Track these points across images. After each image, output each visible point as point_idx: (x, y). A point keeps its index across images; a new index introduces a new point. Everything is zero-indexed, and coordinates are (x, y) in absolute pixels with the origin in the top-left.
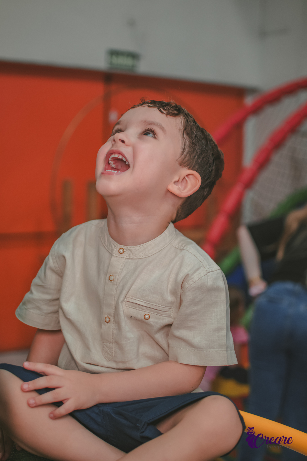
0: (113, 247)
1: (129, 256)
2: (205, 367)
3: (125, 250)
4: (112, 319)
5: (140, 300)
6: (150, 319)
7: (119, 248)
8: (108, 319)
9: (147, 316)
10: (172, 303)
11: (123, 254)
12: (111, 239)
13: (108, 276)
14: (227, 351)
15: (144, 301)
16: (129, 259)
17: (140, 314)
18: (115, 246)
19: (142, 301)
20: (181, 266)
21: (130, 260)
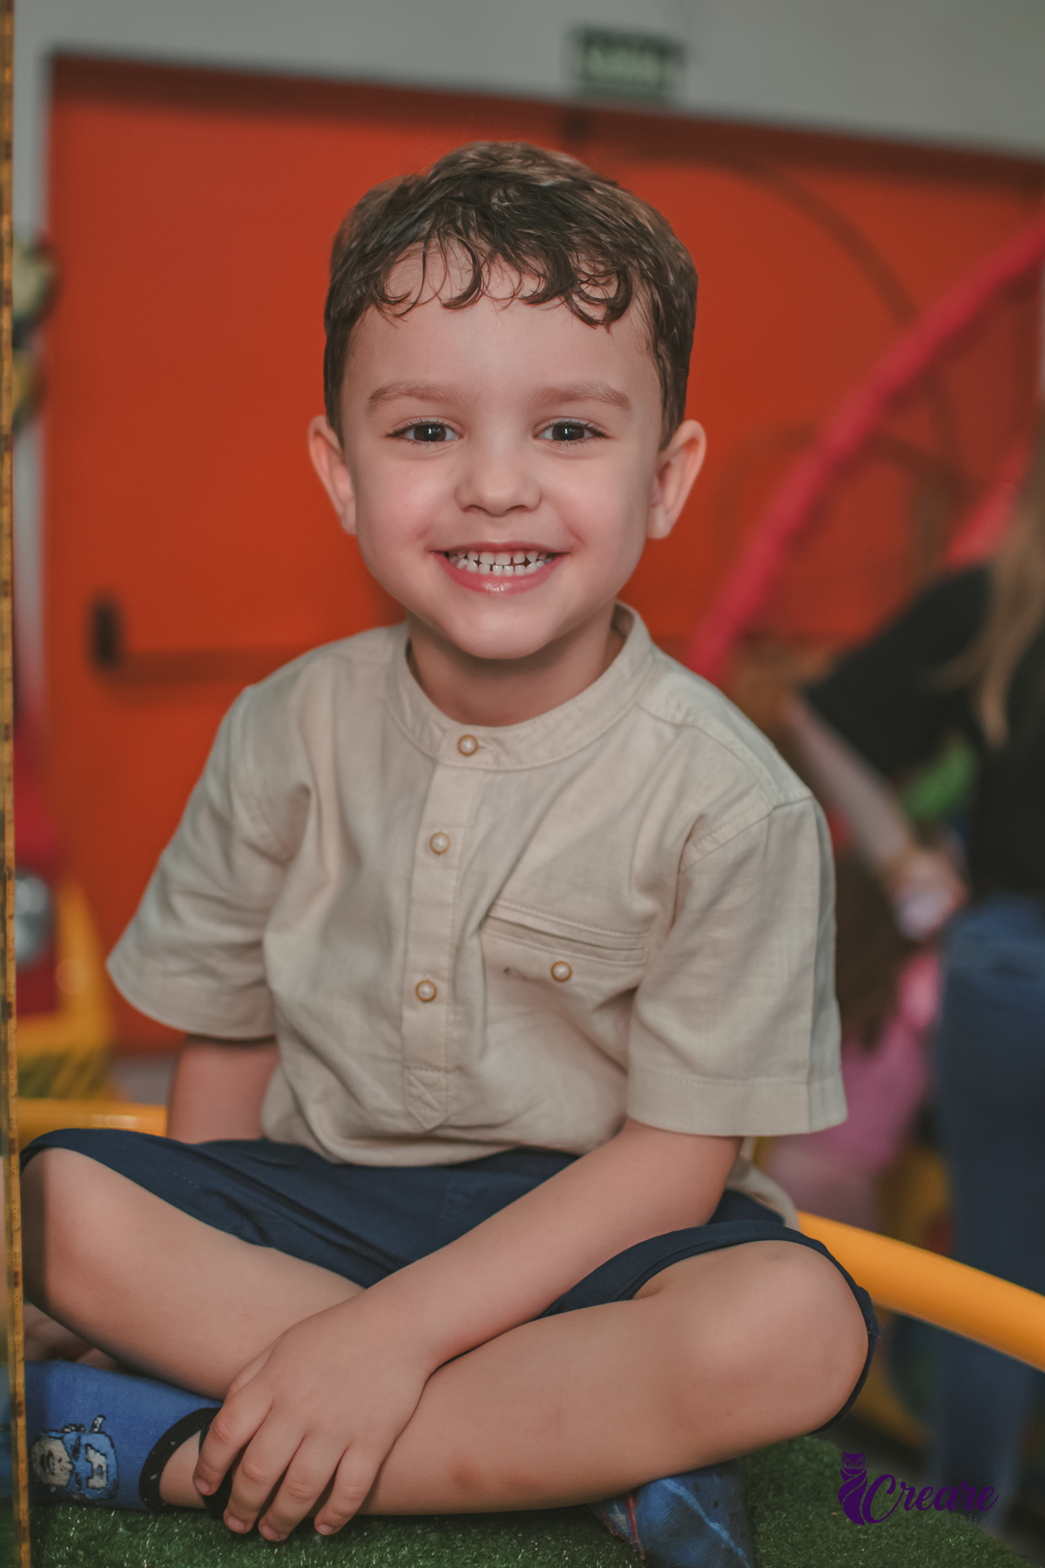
0: (437, 733)
1: (497, 760)
2: (739, 1141)
3: (481, 743)
4: (444, 988)
5: (534, 912)
6: (574, 978)
7: (457, 737)
8: (427, 990)
9: (561, 971)
10: (648, 920)
11: (476, 758)
12: (427, 706)
13: (423, 836)
14: (809, 1083)
15: (550, 917)
16: (498, 772)
17: (537, 959)
18: (444, 731)
19: (544, 916)
20: (681, 793)
21: (499, 778)
